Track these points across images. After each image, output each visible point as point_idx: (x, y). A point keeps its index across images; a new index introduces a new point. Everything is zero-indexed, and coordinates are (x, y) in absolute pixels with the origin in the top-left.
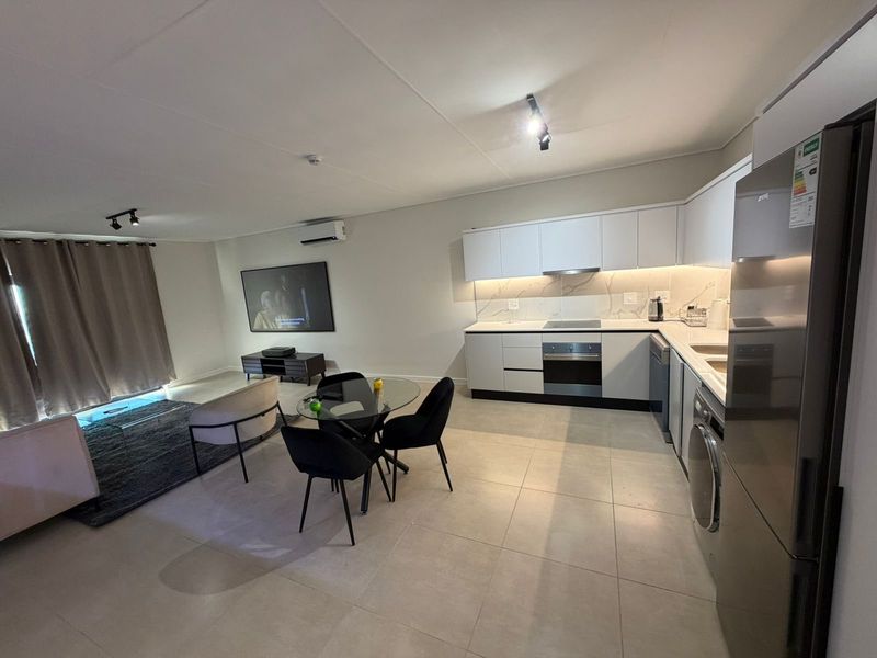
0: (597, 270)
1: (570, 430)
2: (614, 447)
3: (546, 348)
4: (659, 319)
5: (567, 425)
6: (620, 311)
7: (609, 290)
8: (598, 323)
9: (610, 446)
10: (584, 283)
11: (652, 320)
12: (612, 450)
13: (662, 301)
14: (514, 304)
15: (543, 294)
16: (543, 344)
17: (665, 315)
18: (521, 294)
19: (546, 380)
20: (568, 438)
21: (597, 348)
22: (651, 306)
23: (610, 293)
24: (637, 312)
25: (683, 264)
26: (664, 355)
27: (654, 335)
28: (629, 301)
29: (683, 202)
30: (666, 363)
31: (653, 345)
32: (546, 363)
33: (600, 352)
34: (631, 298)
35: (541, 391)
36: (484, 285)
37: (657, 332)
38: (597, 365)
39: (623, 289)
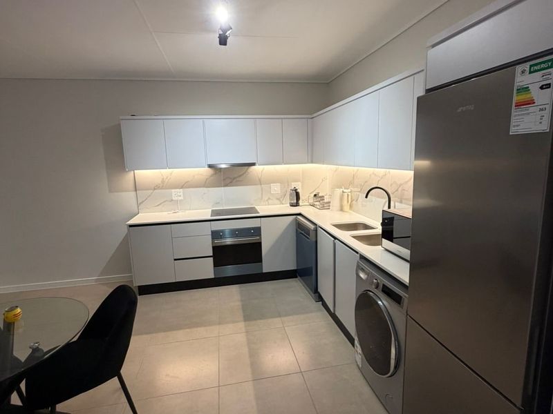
0: (253, 164)
2: (286, 316)
3: (216, 235)
4: (297, 205)
5: (239, 303)
6: (269, 199)
7: (260, 182)
8: (253, 210)
9: (280, 316)
10: (240, 176)
11: (292, 205)
12: (285, 319)
13: (298, 191)
14: (177, 194)
15: (206, 184)
16: (212, 232)
17: (300, 202)
18: (185, 185)
19: (216, 264)
20: (244, 317)
21: (257, 231)
22: (291, 195)
23: (261, 184)
24: (280, 200)
25: (312, 162)
26: (312, 234)
27: (299, 217)
28: (275, 191)
29: (311, 116)
30: (314, 240)
31: (299, 226)
32: (215, 248)
33: (260, 235)
34: (276, 188)
35: (212, 276)
36: (145, 175)
37: (300, 214)
38: (257, 246)
39: (270, 180)
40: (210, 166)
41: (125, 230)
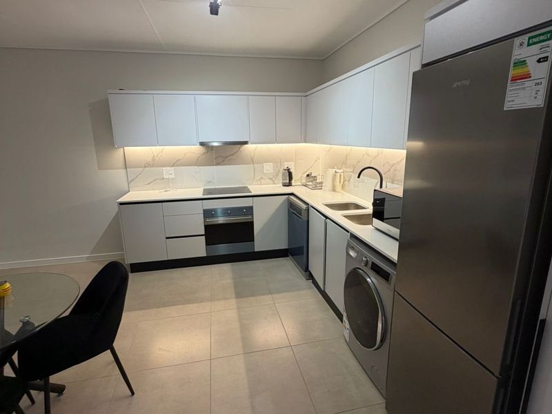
0: (246, 143)
1: (236, 286)
2: (274, 293)
3: (208, 213)
4: (289, 184)
6: (262, 178)
7: (252, 161)
8: (245, 189)
9: (271, 294)
10: (235, 153)
11: (285, 185)
12: (275, 296)
13: (291, 170)
14: (168, 172)
15: (198, 163)
16: (204, 211)
17: (293, 182)
18: (176, 163)
19: (209, 243)
20: (236, 294)
21: (250, 210)
22: (283, 174)
23: (253, 163)
24: (272, 179)
25: (305, 142)
26: (304, 214)
27: (291, 197)
28: (268, 170)
29: (304, 94)
30: (306, 219)
31: (291, 206)
32: (207, 227)
33: (252, 214)
34: (269, 168)
35: (204, 254)
37: (292, 194)
38: (250, 225)
39: (264, 160)
40: (202, 144)
41: (116, 208)
